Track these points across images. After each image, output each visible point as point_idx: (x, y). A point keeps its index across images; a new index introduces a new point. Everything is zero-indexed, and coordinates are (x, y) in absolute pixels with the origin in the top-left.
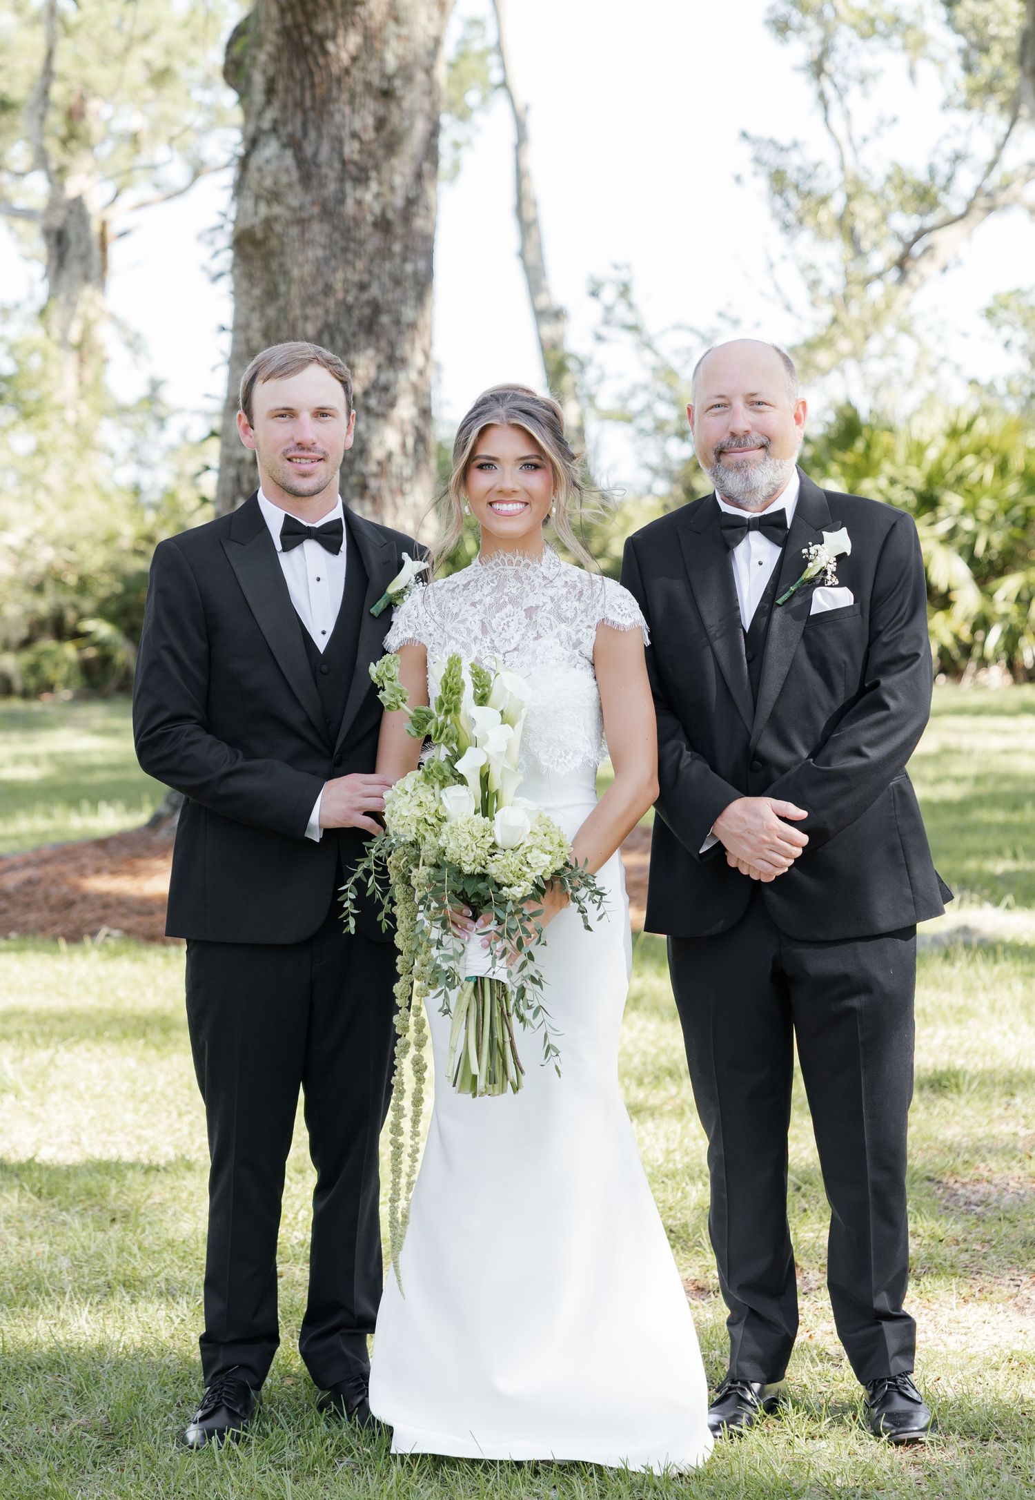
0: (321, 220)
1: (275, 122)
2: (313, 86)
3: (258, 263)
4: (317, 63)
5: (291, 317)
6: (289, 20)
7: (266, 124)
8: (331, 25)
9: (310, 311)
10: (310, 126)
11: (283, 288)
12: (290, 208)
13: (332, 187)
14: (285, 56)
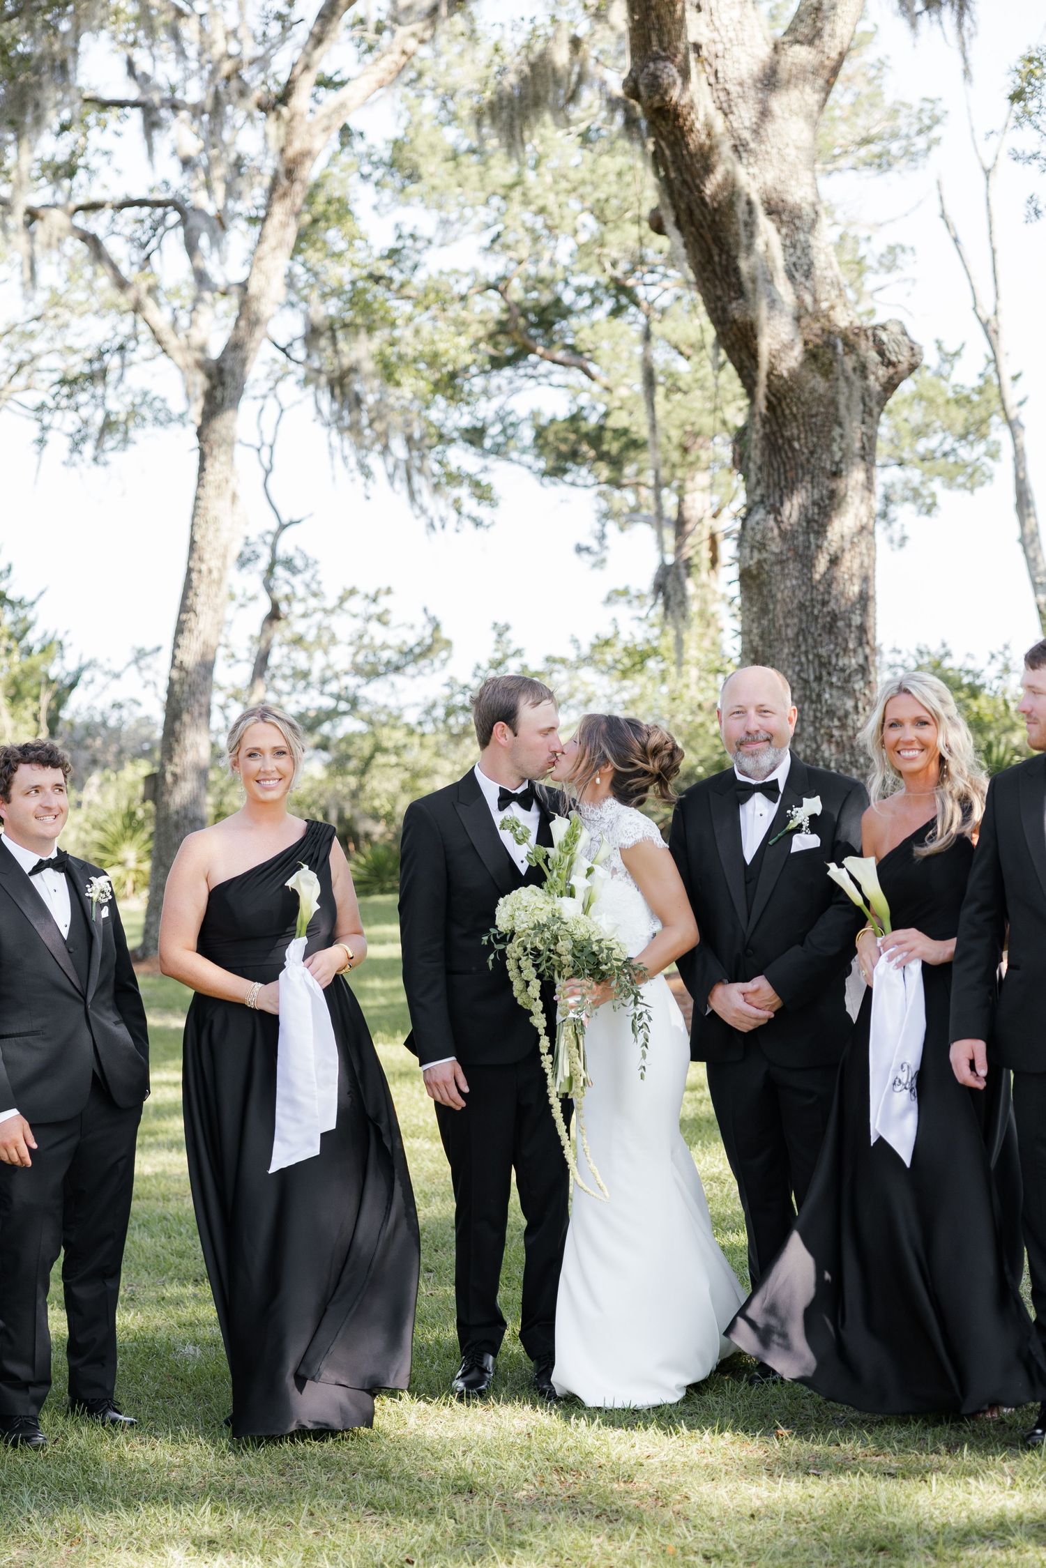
0: (795, 561)
1: (763, 496)
2: (785, 472)
3: (755, 591)
4: (788, 456)
5: (777, 625)
6: (768, 430)
7: (757, 498)
8: (795, 432)
9: (789, 621)
10: (785, 499)
11: (771, 607)
12: (773, 553)
13: (801, 538)
14: (767, 453)
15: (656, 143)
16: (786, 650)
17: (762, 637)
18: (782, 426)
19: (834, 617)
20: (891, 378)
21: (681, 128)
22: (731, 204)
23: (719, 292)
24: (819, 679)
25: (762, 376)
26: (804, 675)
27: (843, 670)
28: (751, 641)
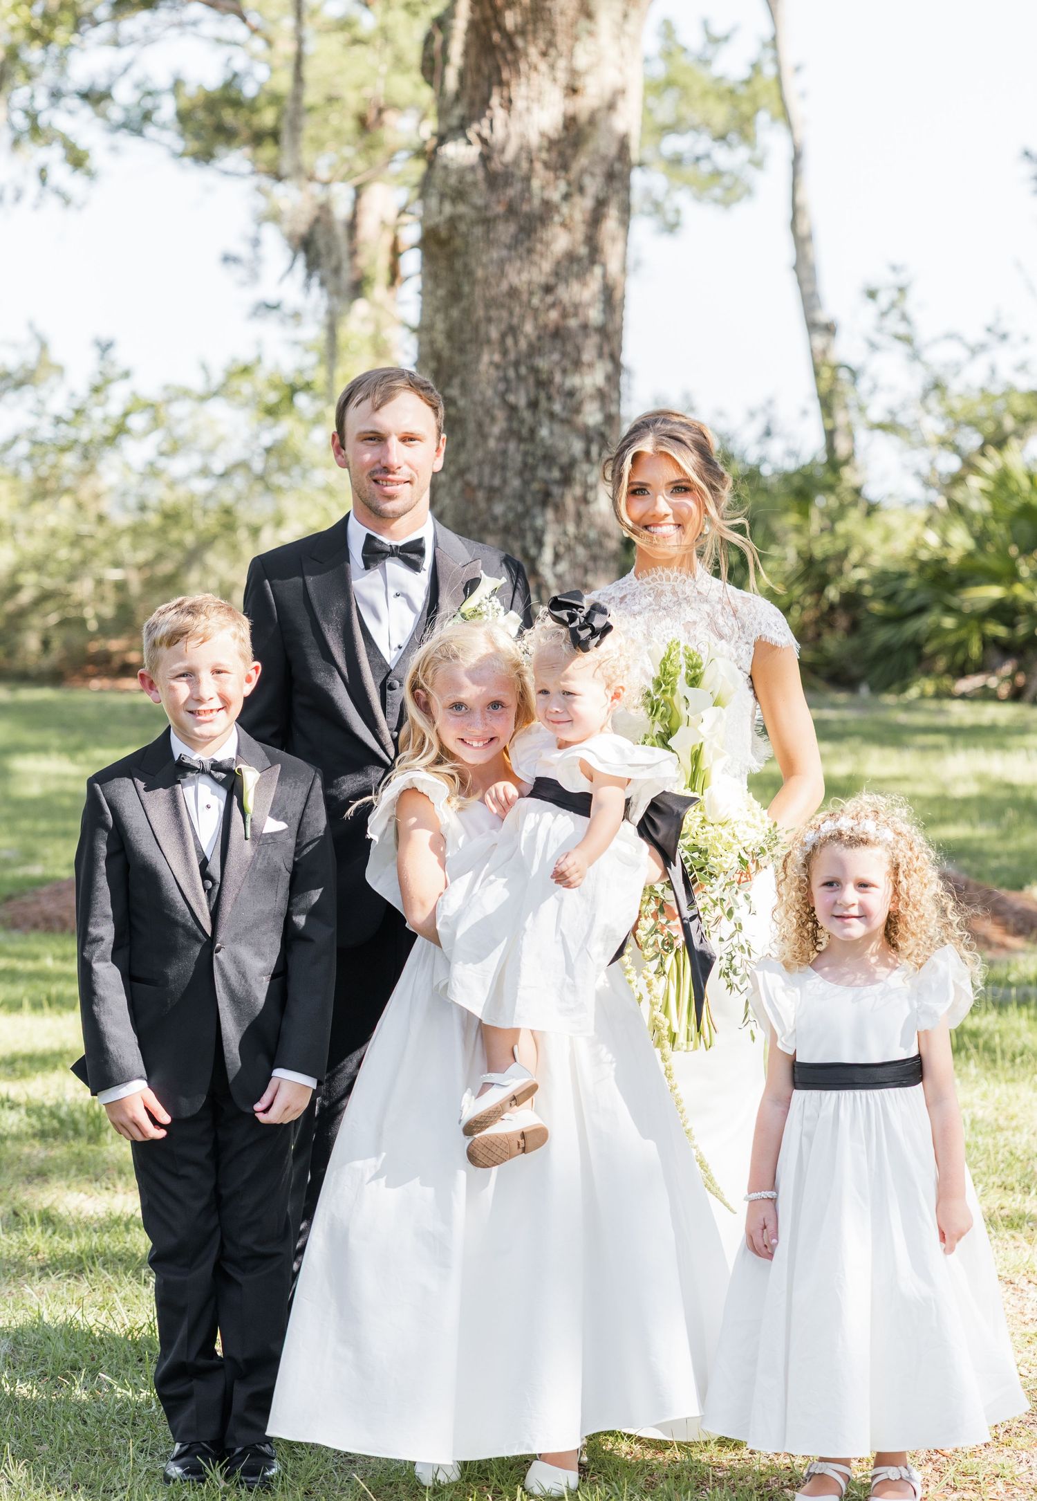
1: (463, 119)
2: (501, 82)
3: (443, 263)
4: (505, 59)
5: (474, 319)
7: (454, 121)
9: (494, 313)
11: (466, 289)
12: (475, 207)
13: (518, 186)
14: (473, 52)
16: (485, 358)
17: (450, 335)
26: (511, 398)
27: (570, 394)
28: (432, 342)
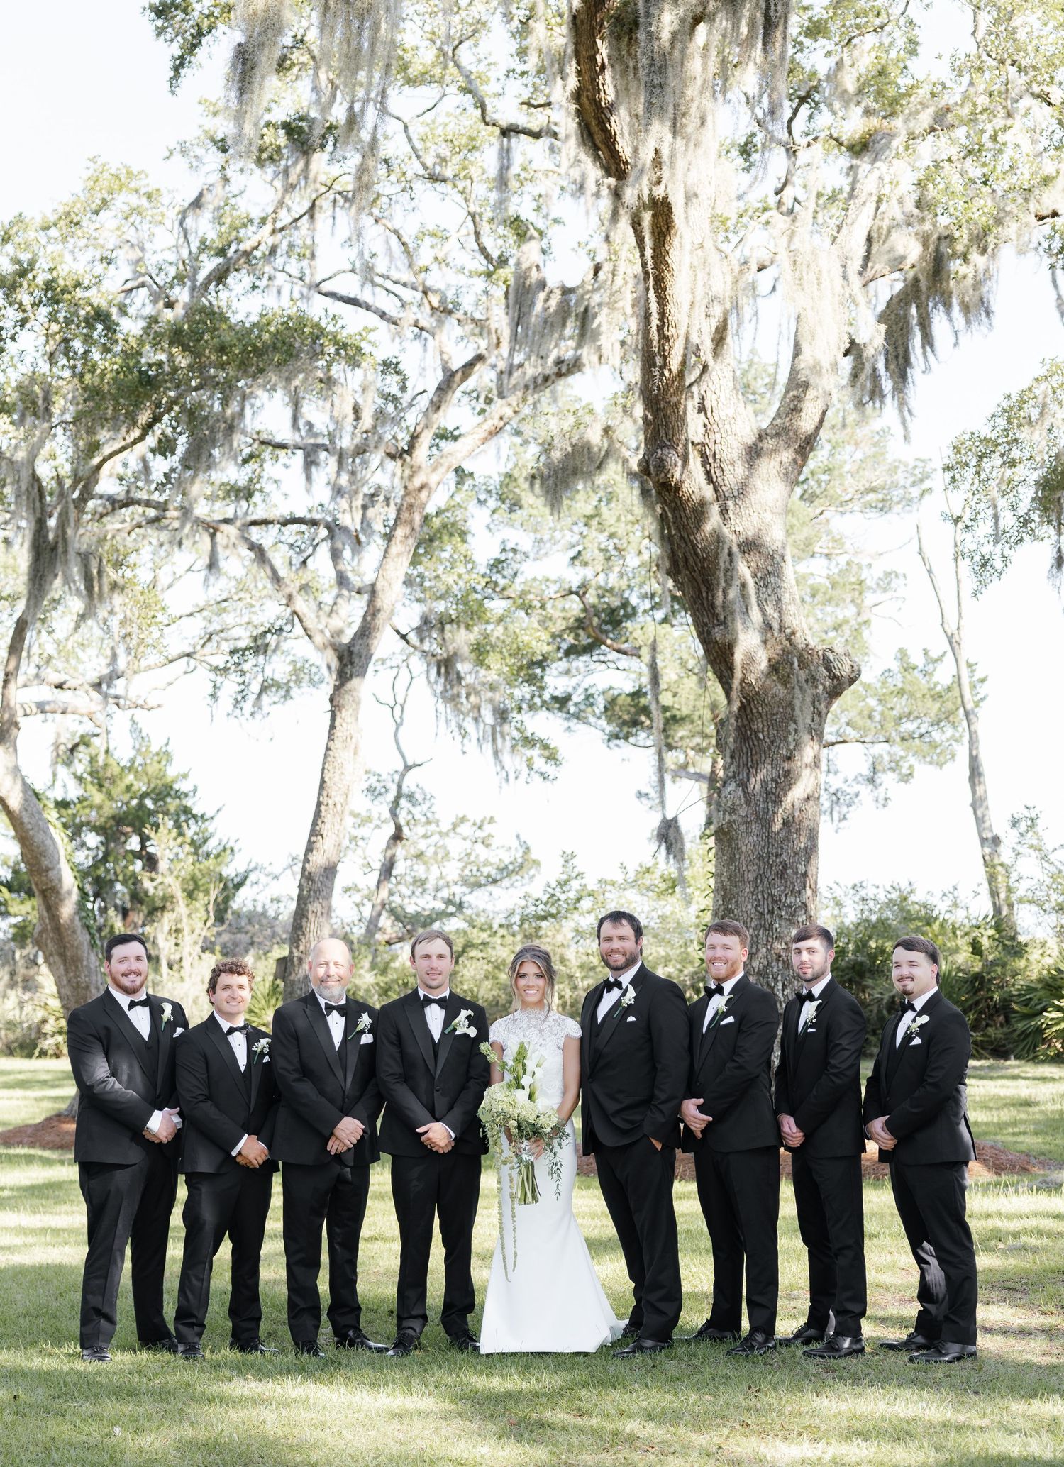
0: (756, 822)
1: (735, 772)
2: (752, 755)
3: (726, 844)
5: (741, 870)
6: (740, 724)
7: (732, 773)
8: (760, 726)
9: (750, 868)
10: (751, 775)
11: (737, 856)
12: (741, 816)
13: (762, 806)
14: (739, 740)
15: (663, 509)
18: (750, 721)
19: (785, 866)
20: (835, 687)
21: (680, 498)
22: (717, 555)
23: (706, 620)
24: (771, 912)
25: (736, 683)
27: (790, 906)
28: (722, 882)
